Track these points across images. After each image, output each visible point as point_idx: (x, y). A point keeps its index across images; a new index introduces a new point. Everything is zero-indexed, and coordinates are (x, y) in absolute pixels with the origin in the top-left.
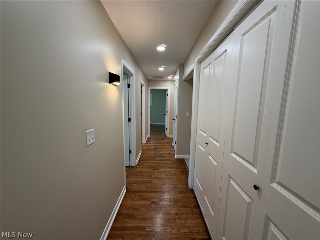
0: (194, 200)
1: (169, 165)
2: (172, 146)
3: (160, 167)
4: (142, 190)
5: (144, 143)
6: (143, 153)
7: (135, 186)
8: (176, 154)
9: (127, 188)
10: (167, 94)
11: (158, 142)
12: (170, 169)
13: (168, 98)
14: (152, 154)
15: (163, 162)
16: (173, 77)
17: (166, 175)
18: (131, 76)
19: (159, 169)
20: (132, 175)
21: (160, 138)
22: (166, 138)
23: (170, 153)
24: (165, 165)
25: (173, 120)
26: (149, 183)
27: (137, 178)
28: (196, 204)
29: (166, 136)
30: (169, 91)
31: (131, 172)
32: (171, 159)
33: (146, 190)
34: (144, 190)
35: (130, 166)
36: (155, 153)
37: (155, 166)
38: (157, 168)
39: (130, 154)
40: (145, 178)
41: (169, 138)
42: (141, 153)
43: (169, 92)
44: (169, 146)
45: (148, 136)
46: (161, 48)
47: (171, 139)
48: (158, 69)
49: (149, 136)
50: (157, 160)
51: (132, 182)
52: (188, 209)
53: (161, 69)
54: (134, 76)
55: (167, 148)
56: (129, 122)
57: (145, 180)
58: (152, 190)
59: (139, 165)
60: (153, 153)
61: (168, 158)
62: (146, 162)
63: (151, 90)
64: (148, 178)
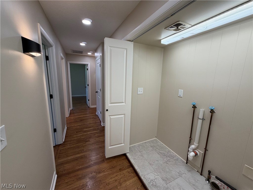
0: (126, 160)
1: (97, 134)
2: (96, 115)
3: (90, 138)
4: (76, 168)
5: (68, 117)
6: (69, 127)
7: (67, 166)
8: (102, 122)
9: (57, 173)
10: (88, 69)
11: (81, 113)
12: (99, 138)
13: (89, 73)
14: (78, 127)
15: (91, 132)
16: (93, 53)
17: (97, 145)
18: (50, 47)
19: (89, 141)
20: (60, 155)
21: (84, 109)
22: (89, 109)
23: (96, 123)
24: (94, 135)
25: (96, 92)
26: (82, 158)
27: (67, 156)
28: (129, 164)
29: (89, 107)
30: (89, 65)
31: (59, 151)
32: (98, 128)
33: (81, 167)
34: (79, 167)
35: (56, 145)
36: (81, 125)
37: (85, 138)
38: (87, 140)
39: (55, 133)
40: (77, 154)
41: (91, 108)
42: (66, 127)
43: (89, 67)
44: (93, 116)
45: (70, 110)
46: (87, 22)
47: (95, 109)
48: (79, 44)
49: (71, 108)
50: (85, 132)
51: (62, 164)
52: (125, 172)
53: (83, 44)
54: (54, 47)
55: (92, 118)
56: (50, 98)
57: (78, 155)
58: (87, 165)
59: (66, 141)
60: (80, 125)
61: (96, 128)
62: (74, 136)
63: (70, 64)
64: (80, 153)
